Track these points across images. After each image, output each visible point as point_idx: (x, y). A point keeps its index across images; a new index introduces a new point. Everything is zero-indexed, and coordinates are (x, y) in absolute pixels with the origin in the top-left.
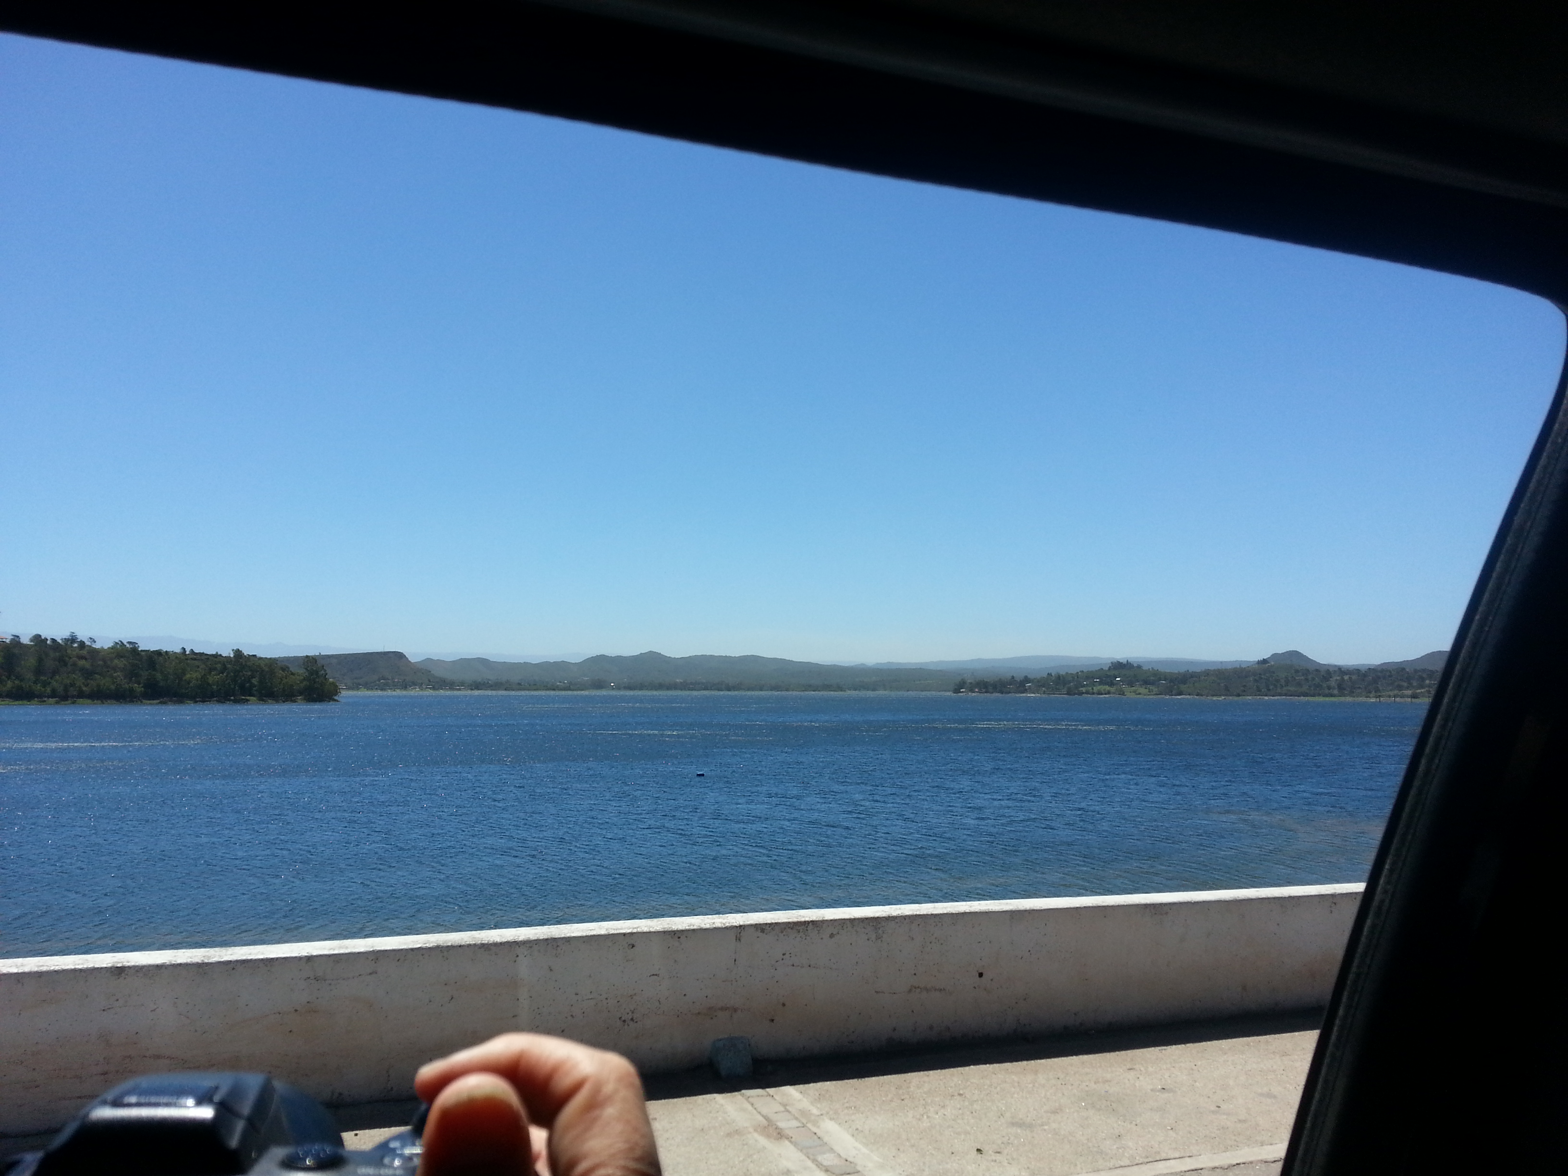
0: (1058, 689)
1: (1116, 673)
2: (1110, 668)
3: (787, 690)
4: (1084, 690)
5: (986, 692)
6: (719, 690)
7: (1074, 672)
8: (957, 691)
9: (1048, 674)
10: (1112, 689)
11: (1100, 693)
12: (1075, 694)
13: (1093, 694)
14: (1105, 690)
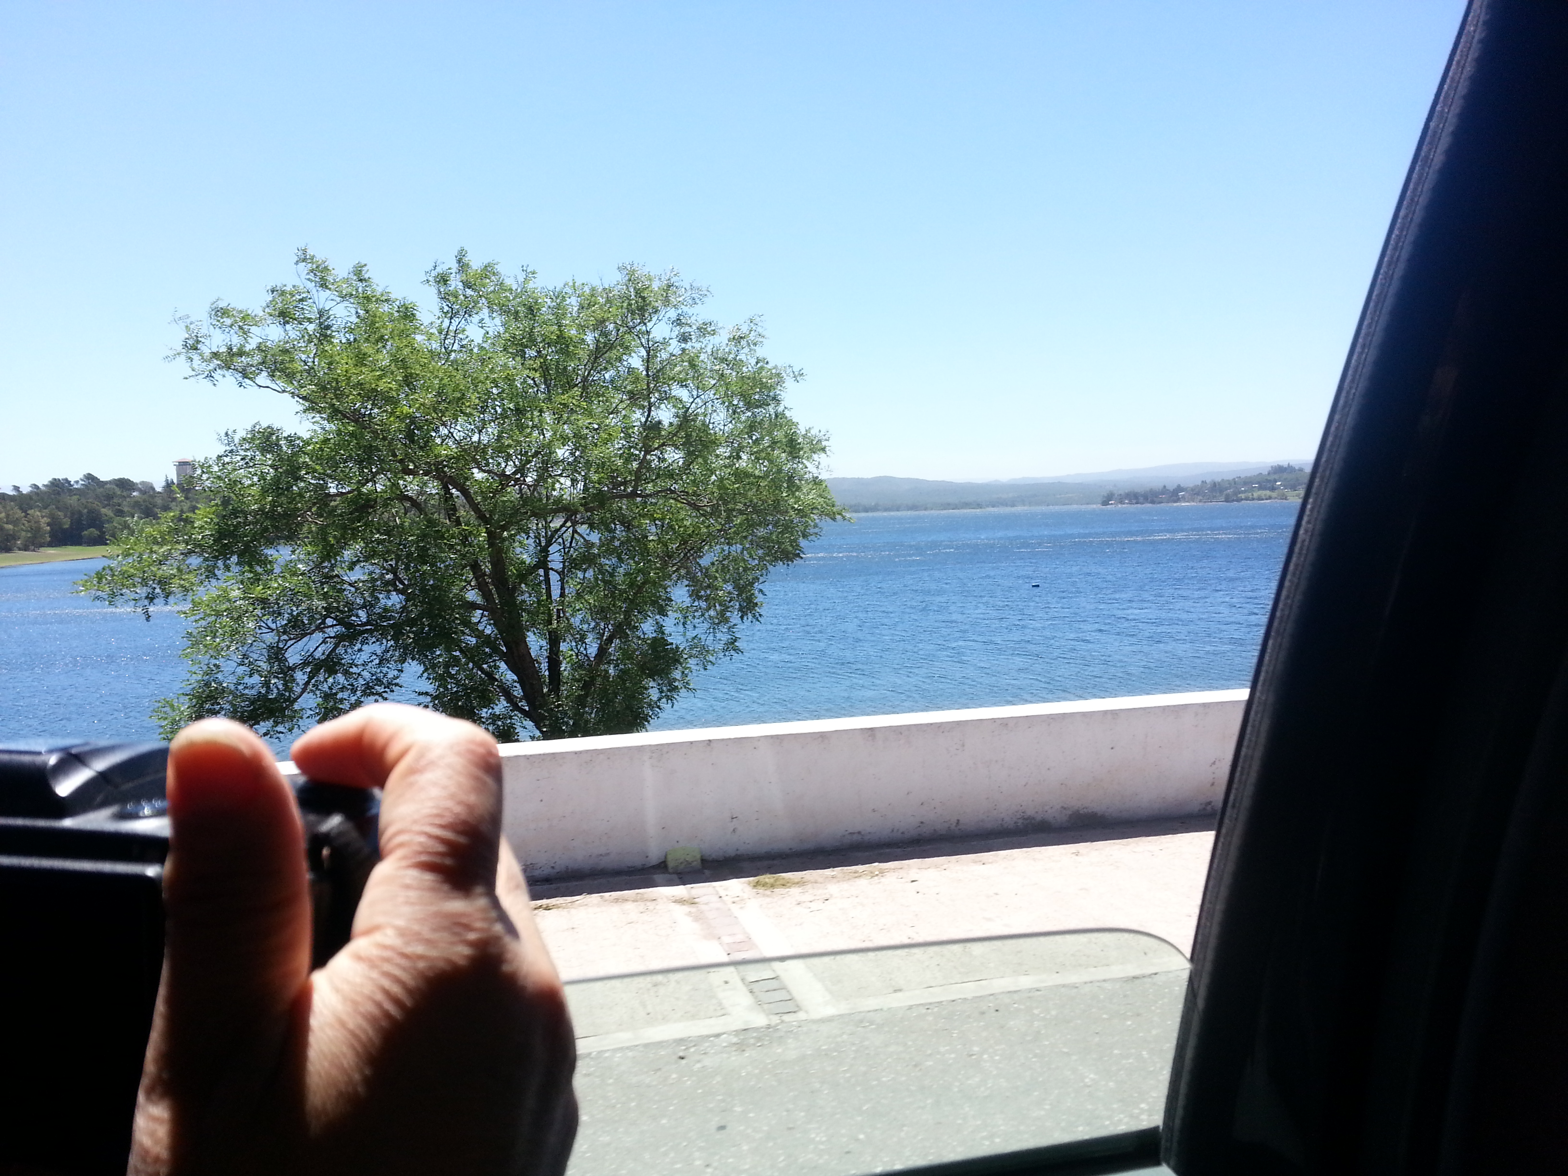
0: (1214, 497)
1: (1276, 477)
2: (1269, 474)
3: (926, 509)
4: (1243, 496)
5: (1137, 503)
6: (856, 512)
7: (1231, 478)
8: (1105, 503)
9: (1203, 482)
10: (1274, 494)
11: (1260, 499)
12: (1233, 501)
13: (1253, 499)
14: (1265, 495)
